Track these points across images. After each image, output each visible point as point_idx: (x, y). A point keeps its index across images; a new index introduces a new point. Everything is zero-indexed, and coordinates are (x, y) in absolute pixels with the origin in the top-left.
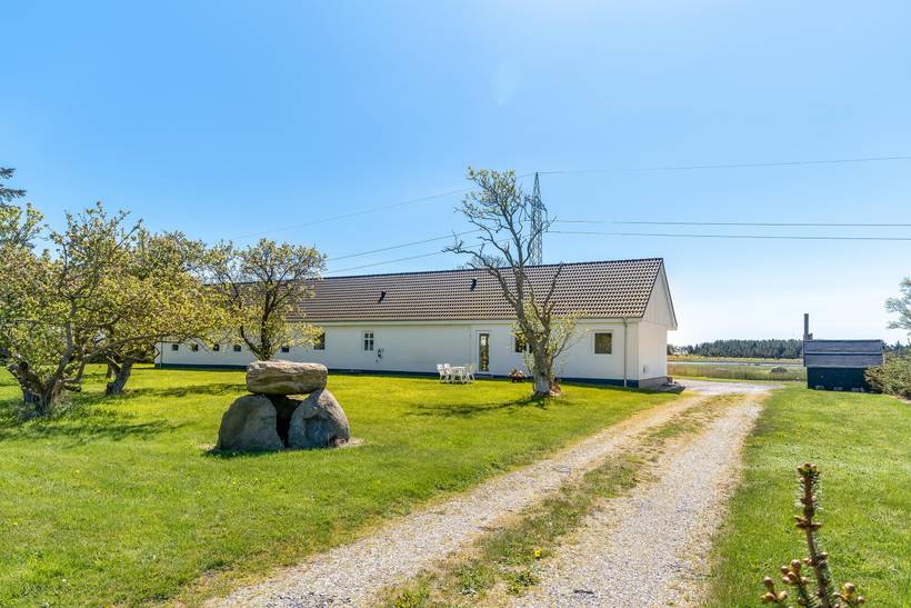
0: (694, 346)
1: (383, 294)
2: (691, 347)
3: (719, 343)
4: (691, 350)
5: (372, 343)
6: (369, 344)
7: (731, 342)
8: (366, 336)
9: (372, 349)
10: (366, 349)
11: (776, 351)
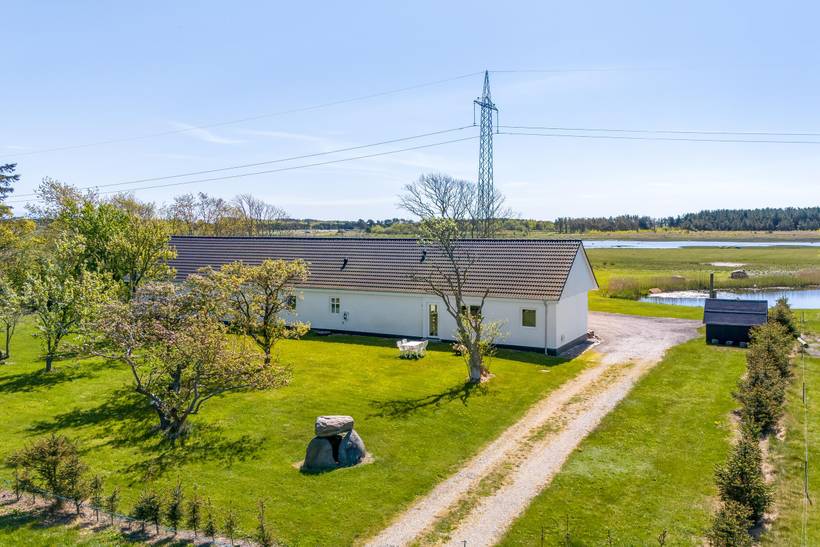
0: (675, 218)
1: (346, 261)
2: (671, 219)
3: (704, 214)
4: (673, 223)
5: (338, 306)
6: (335, 306)
7: (718, 212)
8: (333, 300)
9: (338, 312)
10: (333, 311)
11: (770, 222)
